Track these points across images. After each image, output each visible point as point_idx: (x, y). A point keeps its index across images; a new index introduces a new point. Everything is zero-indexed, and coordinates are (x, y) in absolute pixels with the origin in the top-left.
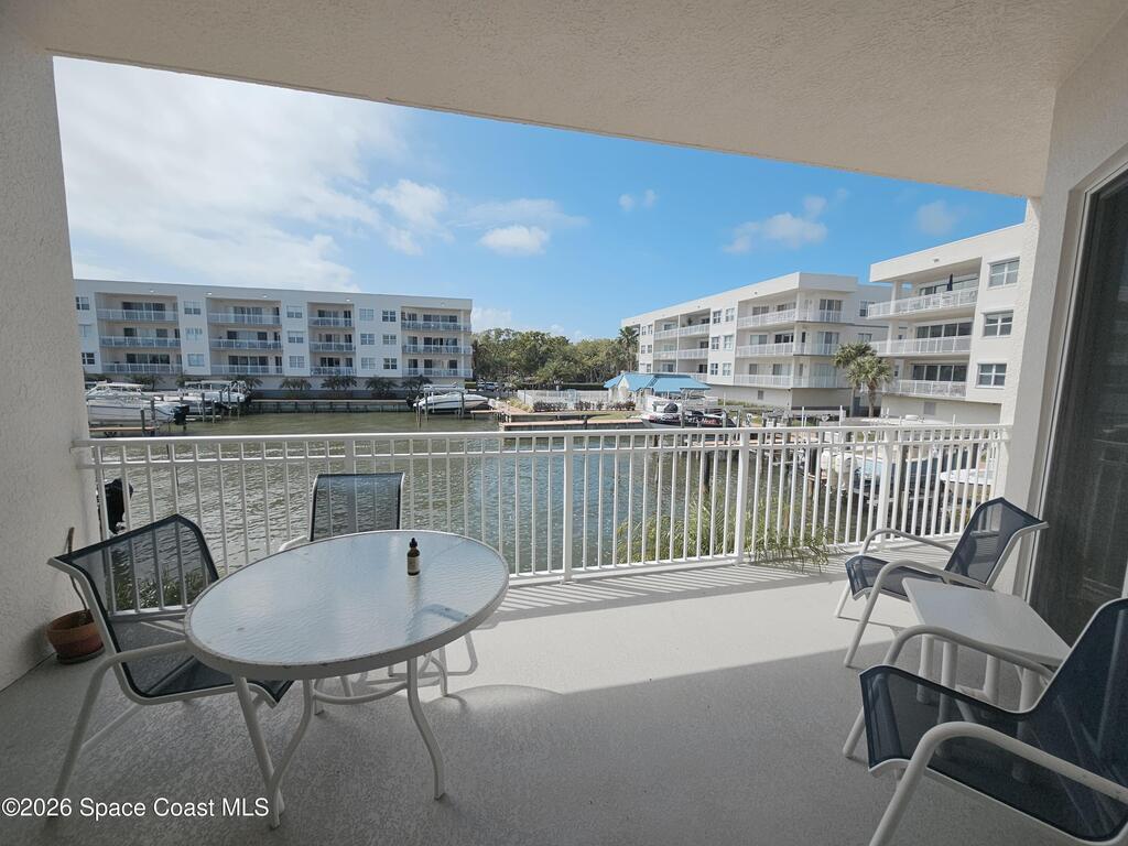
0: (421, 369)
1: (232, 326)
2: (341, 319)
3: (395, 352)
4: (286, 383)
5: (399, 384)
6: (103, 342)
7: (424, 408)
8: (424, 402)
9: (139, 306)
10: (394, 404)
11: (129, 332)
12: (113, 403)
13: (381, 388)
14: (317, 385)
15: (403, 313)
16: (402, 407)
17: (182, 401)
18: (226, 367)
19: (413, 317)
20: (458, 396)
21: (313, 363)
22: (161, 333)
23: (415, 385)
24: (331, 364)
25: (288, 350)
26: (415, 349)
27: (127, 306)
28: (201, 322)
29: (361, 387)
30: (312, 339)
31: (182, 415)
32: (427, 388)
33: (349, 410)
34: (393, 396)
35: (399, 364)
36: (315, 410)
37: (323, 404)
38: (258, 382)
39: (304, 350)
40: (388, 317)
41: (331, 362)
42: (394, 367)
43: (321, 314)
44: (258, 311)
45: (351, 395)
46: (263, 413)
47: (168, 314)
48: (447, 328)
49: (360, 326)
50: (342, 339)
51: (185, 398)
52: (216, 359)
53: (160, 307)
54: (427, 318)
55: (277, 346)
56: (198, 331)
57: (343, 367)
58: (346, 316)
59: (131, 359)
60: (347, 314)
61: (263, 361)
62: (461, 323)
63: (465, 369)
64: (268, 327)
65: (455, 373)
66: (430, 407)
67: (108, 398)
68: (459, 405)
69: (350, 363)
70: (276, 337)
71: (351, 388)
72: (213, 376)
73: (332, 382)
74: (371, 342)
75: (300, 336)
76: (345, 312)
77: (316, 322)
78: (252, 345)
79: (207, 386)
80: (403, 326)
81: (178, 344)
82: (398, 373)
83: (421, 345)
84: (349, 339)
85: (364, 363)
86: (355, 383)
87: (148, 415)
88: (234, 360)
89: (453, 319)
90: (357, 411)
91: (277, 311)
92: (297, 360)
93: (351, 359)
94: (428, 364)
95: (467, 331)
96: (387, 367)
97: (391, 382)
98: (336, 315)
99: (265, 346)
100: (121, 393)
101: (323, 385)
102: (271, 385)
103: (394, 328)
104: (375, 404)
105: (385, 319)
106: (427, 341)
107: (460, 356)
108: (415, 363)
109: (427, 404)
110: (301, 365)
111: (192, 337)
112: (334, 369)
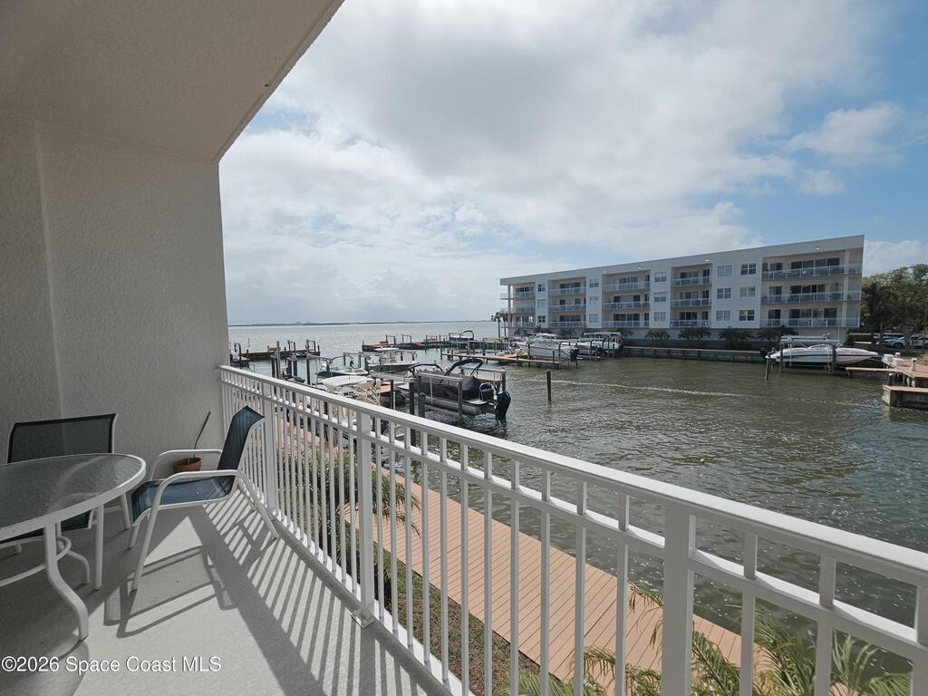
0: (785, 320)
1: (618, 292)
2: (701, 278)
3: (754, 304)
4: (651, 333)
5: (754, 335)
6: (550, 309)
7: (778, 360)
8: (778, 354)
9: (567, 286)
10: (747, 355)
11: (562, 302)
12: (543, 346)
13: (734, 339)
14: (675, 336)
15: (765, 266)
16: (755, 358)
17: (576, 346)
18: (611, 322)
19: (779, 266)
20: (828, 350)
21: (673, 317)
22: (578, 301)
23: (771, 336)
24: (689, 318)
25: (654, 307)
26: (778, 300)
27: (562, 286)
28: (598, 292)
29: (715, 338)
30: (674, 297)
31: (574, 354)
32: (788, 338)
33: (700, 358)
34: (749, 347)
35: (757, 316)
36: (670, 356)
37: (677, 352)
38: (631, 333)
39: (665, 307)
40: (748, 270)
41: (689, 316)
42: (751, 318)
43: (683, 275)
44: (635, 279)
45: (704, 345)
46: (632, 356)
47: (582, 287)
48: (824, 273)
49: (717, 282)
50: (700, 295)
51: (579, 344)
52: (605, 318)
53: (577, 285)
54: (795, 265)
55: (646, 305)
56: (597, 298)
57: (699, 321)
58: (705, 275)
59: (562, 319)
60: (706, 273)
61: (636, 317)
62: (845, 265)
63: (848, 317)
64: (640, 291)
65: (832, 323)
66: (785, 360)
67: (541, 342)
68: (829, 360)
69: (706, 316)
70: (647, 298)
71: (705, 338)
72: (602, 330)
73: (688, 333)
74: (728, 296)
75: (663, 295)
76: (705, 271)
77: (678, 283)
78: (629, 306)
79: (597, 336)
80: (764, 277)
81: (585, 307)
82: (754, 325)
83: (786, 295)
84: (706, 294)
85: (719, 314)
86: (708, 334)
87: (556, 353)
88: (617, 317)
89: (835, 261)
90: (707, 359)
91: (648, 278)
92: (660, 316)
93: (707, 313)
94: (795, 314)
95: (856, 273)
96: (742, 318)
97: (746, 333)
98: (696, 275)
99: (638, 305)
100: (547, 340)
101: (680, 336)
102: (639, 335)
103: (755, 280)
104: (729, 354)
105: (743, 272)
106: (795, 290)
107: (841, 303)
108: (777, 314)
109: (782, 357)
110: (663, 319)
111: (592, 302)
112: (690, 322)
